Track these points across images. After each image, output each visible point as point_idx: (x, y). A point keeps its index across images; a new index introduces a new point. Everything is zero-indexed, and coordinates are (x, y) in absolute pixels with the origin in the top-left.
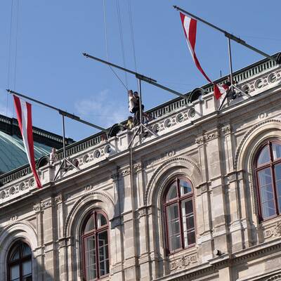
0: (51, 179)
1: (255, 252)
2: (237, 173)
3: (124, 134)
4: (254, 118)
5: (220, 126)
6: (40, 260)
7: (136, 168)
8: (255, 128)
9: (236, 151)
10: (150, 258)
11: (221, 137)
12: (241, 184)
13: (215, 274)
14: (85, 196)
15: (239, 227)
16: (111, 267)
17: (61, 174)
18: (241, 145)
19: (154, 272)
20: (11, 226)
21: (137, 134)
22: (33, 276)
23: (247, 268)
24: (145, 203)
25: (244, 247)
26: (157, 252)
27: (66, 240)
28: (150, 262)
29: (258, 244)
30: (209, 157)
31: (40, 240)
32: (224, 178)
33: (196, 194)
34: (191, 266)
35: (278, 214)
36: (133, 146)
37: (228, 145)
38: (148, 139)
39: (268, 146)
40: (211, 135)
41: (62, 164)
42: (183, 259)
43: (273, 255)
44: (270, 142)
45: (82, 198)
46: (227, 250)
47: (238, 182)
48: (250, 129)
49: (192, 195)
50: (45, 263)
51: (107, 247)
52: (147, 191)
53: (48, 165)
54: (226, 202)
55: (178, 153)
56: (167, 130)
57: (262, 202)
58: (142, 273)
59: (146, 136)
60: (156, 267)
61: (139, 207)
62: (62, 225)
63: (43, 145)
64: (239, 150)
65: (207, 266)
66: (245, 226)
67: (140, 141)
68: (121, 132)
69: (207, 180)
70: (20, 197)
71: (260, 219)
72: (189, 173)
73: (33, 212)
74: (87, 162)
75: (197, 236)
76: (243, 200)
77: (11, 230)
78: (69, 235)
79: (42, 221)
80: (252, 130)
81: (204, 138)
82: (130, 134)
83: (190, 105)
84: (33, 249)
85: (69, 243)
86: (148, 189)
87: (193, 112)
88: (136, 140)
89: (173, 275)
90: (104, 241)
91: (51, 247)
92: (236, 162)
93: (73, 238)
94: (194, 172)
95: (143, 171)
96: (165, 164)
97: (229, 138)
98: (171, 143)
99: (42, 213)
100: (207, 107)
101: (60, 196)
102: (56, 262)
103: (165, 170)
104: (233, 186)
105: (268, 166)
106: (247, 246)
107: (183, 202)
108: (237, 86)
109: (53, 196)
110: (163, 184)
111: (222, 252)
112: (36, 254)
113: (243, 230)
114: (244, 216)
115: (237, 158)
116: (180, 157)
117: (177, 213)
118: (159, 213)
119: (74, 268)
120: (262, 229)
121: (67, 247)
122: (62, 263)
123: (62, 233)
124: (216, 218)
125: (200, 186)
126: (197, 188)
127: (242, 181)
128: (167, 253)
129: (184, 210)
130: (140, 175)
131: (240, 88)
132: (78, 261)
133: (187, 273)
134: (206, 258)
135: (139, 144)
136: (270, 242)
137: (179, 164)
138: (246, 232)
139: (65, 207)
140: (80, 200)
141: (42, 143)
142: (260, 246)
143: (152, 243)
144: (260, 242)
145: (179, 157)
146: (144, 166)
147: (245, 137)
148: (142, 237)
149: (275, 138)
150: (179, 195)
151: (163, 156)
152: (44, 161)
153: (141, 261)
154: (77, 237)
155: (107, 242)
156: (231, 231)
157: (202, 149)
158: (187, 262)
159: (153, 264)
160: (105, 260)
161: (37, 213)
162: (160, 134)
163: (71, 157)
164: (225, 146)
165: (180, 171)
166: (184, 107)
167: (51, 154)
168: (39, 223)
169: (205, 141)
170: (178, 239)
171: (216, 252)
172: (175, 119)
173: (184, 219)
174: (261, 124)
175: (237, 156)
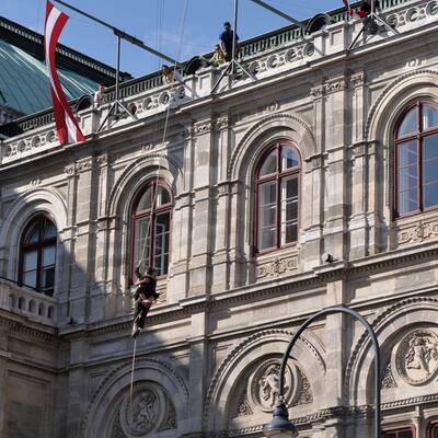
0: (94, 130)
1: (383, 262)
2: (367, 144)
3: (205, 72)
4: (400, 65)
5: (349, 73)
6: (68, 245)
7: (220, 124)
8: (400, 80)
9: (369, 112)
10: (228, 257)
11: (349, 89)
12: (372, 161)
13: (321, 289)
14: (142, 159)
15: (363, 224)
16: (171, 265)
17: (110, 123)
18: (377, 103)
19: (232, 279)
20: (30, 193)
21: (225, 75)
22: (57, 269)
23: (368, 284)
24: (229, 177)
25: (367, 253)
26: (240, 249)
27: (109, 220)
28: (229, 263)
29: (388, 251)
30: (329, 118)
31: (71, 217)
32: (347, 150)
33: (304, 170)
34: (288, 274)
35: (422, 209)
36: (218, 92)
37: (358, 101)
38: (241, 83)
39: (417, 109)
40: (335, 85)
41: (112, 109)
42: (277, 262)
43: (410, 268)
44: (420, 103)
45: (137, 162)
46: (341, 256)
47: (367, 157)
48: (393, 80)
49: (298, 171)
50: (76, 251)
51: (167, 236)
52: (234, 159)
53: (91, 108)
54: (348, 184)
55: (283, 107)
56: (271, 72)
57: (400, 190)
58: (215, 278)
59: (239, 78)
60: (236, 272)
61: (219, 182)
62: (104, 199)
63: (86, 80)
64: (373, 111)
65: (310, 276)
66: (372, 223)
67: (230, 85)
68: (203, 69)
69: (323, 150)
70: (46, 152)
71: (395, 215)
72: (298, 138)
73: (64, 176)
74: (149, 109)
75: (301, 231)
76: (372, 185)
77: (31, 198)
78: (113, 214)
79: (75, 189)
80: (396, 82)
81: (324, 88)
82: (216, 73)
83: (308, 37)
84: (60, 229)
85: (113, 225)
86: (235, 156)
87: (311, 48)
88: (224, 83)
89: (259, 285)
90: (164, 226)
91: (85, 229)
92: (368, 128)
93: (118, 219)
94: (305, 137)
95: (230, 129)
96: (264, 121)
97: (360, 92)
98: (273, 92)
99: (77, 178)
100: (332, 43)
101: (105, 156)
102: (92, 251)
103: (262, 130)
104: (359, 163)
105: (413, 138)
106: (372, 251)
107: (285, 180)
108: (380, 16)
109: (96, 154)
110: (258, 150)
111: (335, 257)
112: (63, 237)
113: (368, 228)
114: (372, 208)
115: (369, 123)
116: (286, 113)
117: (274, 196)
118: (247, 193)
119: (117, 263)
120: (396, 229)
121: (108, 231)
122: (100, 253)
123: (103, 210)
124: (330, 208)
125: (311, 158)
126: (307, 161)
127: (373, 157)
128: (255, 252)
129: (284, 192)
130: (225, 135)
131: (384, 20)
132: (123, 252)
133: (281, 283)
134: (310, 264)
135: (227, 89)
136: (406, 250)
137: (284, 124)
138: (372, 232)
139: (111, 172)
140: (134, 164)
141: (86, 76)
142: (390, 253)
143: (233, 236)
144: (391, 249)
145: (284, 114)
146: (231, 122)
147: (384, 93)
148: (220, 226)
149: (428, 97)
150: (280, 170)
151: (261, 109)
152: (85, 103)
153: (215, 260)
154: (124, 217)
155: (168, 229)
156: (350, 228)
157: (319, 105)
158: (282, 267)
159: (233, 266)
160: (163, 254)
161: (70, 177)
162: (260, 76)
163: (126, 100)
164: (354, 103)
165: (284, 133)
166: (299, 40)
167: (96, 93)
168: (72, 192)
169: (324, 93)
170: (272, 233)
171: (325, 257)
172: (283, 56)
173: (284, 206)
174: (410, 75)
175: (370, 119)
